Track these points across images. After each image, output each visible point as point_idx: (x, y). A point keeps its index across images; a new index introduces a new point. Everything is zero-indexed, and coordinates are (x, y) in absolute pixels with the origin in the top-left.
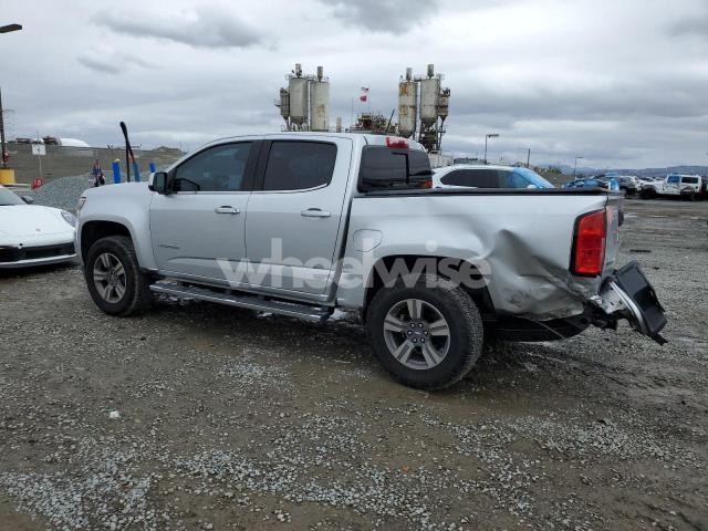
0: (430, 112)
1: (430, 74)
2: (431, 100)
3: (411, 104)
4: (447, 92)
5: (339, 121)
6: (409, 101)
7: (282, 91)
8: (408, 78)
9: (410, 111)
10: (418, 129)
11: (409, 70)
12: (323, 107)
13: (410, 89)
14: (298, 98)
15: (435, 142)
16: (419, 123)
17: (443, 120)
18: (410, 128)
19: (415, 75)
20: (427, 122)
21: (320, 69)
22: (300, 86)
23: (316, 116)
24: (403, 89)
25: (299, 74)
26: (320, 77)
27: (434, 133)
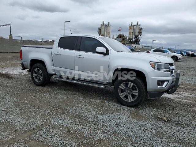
0: (137, 34)
1: (137, 24)
2: (137, 31)
3: (132, 32)
4: (142, 29)
5: (113, 36)
6: (132, 31)
7: (99, 28)
8: (132, 25)
9: (132, 33)
10: (134, 38)
11: (132, 23)
12: (109, 32)
13: (132, 28)
14: (103, 30)
15: (138, 41)
16: (134, 36)
17: (140, 36)
18: (132, 38)
19: (133, 24)
20: (136, 36)
21: (109, 23)
22: (104, 27)
23: (107, 35)
24: (130, 28)
25: (103, 24)
26: (109, 25)
27: (138, 39)
